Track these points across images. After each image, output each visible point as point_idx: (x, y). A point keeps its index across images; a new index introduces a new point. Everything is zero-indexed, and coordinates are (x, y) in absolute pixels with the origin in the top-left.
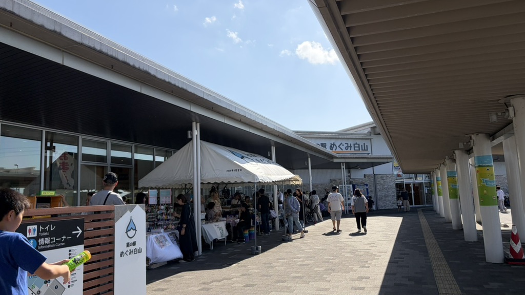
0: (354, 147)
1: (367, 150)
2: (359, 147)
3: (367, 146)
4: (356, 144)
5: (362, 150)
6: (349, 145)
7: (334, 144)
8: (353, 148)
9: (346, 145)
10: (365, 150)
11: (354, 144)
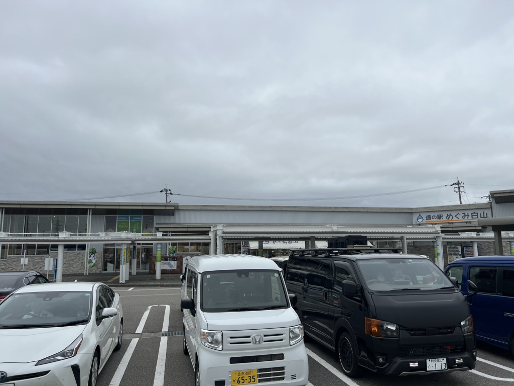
0: (472, 216)
1: (487, 217)
2: (477, 215)
3: (487, 214)
4: (474, 213)
5: (481, 217)
6: (466, 214)
7: (450, 215)
8: (470, 217)
9: (464, 215)
10: (484, 217)
11: (472, 214)
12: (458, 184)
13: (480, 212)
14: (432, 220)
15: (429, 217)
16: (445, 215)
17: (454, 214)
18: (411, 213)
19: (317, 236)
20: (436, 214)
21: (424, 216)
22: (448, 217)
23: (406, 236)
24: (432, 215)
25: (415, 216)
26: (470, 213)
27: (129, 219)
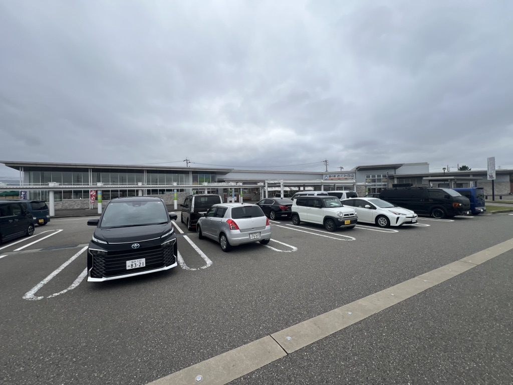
12: (326, 161)
13: (351, 174)
14: (331, 178)
15: (330, 176)
16: (337, 175)
17: (340, 175)
18: (322, 175)
19: (306, 184)
20: (333, 175)
21: (328, 176)
22: (338, 176)
23: (336, 184)
24: (331, 175)
25: (324, 176)
26: (347, 175)
27: (205, 176)
